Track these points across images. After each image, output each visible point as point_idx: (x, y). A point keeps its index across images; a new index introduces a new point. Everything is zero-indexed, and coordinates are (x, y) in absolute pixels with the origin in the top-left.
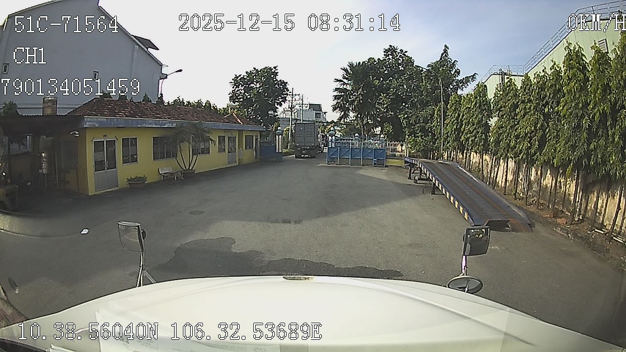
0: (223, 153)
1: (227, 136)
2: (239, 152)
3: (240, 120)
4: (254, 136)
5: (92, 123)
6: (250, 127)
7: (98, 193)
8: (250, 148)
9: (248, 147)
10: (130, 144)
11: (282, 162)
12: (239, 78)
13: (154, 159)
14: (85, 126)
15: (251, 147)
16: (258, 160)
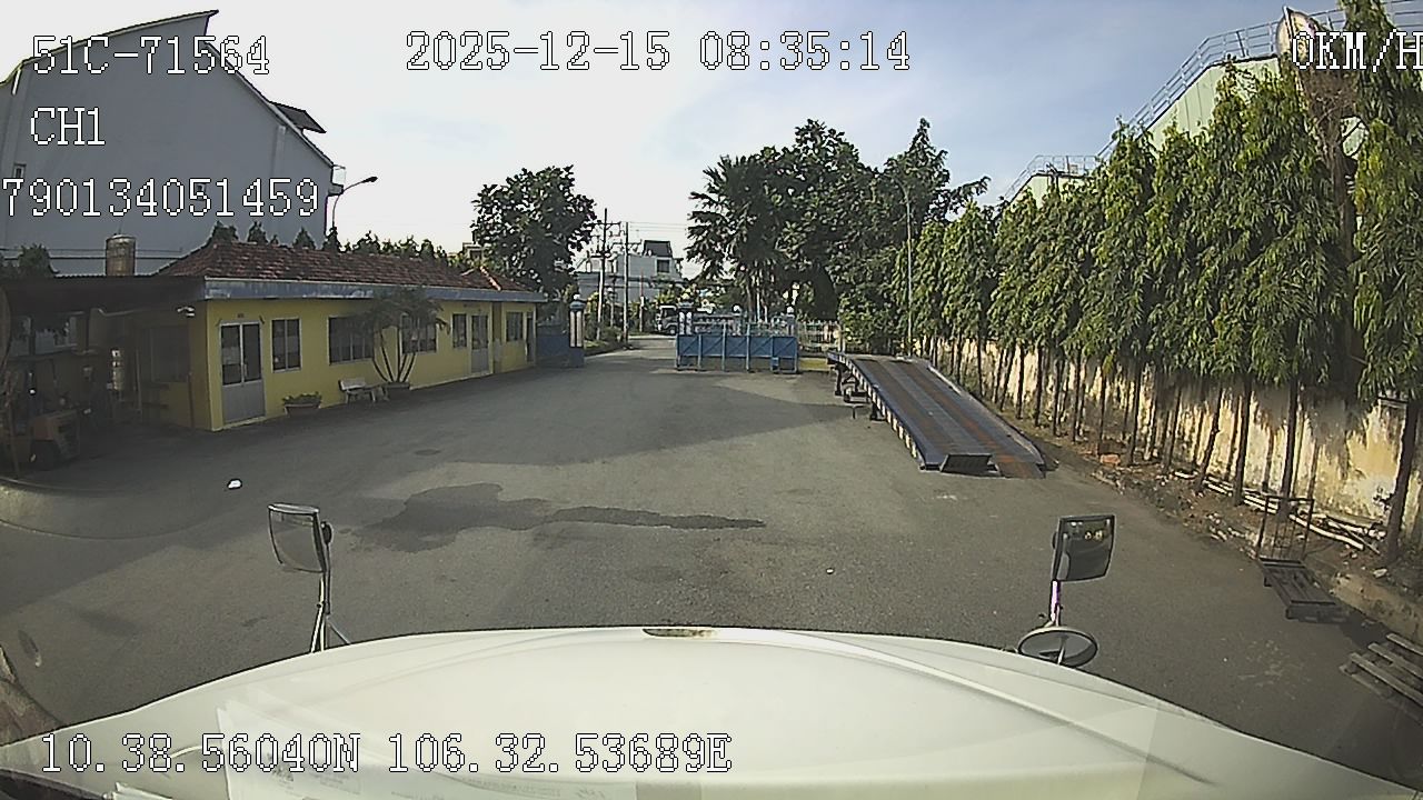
0: (464, 349)
1: (470, 313)
2: (494, 348)
3: (495, 279)
4: (525, 315)
5: (219, 291)
6: (516, 296)
7: (229, 426)
8: (516, 339)
9: (512, 337)
10: (287, 331)
11: (582, 367)
12: (493, 191)
13: (331, 362)
14: (207, 297)
15: (519, 336)
16: (533, 363)
